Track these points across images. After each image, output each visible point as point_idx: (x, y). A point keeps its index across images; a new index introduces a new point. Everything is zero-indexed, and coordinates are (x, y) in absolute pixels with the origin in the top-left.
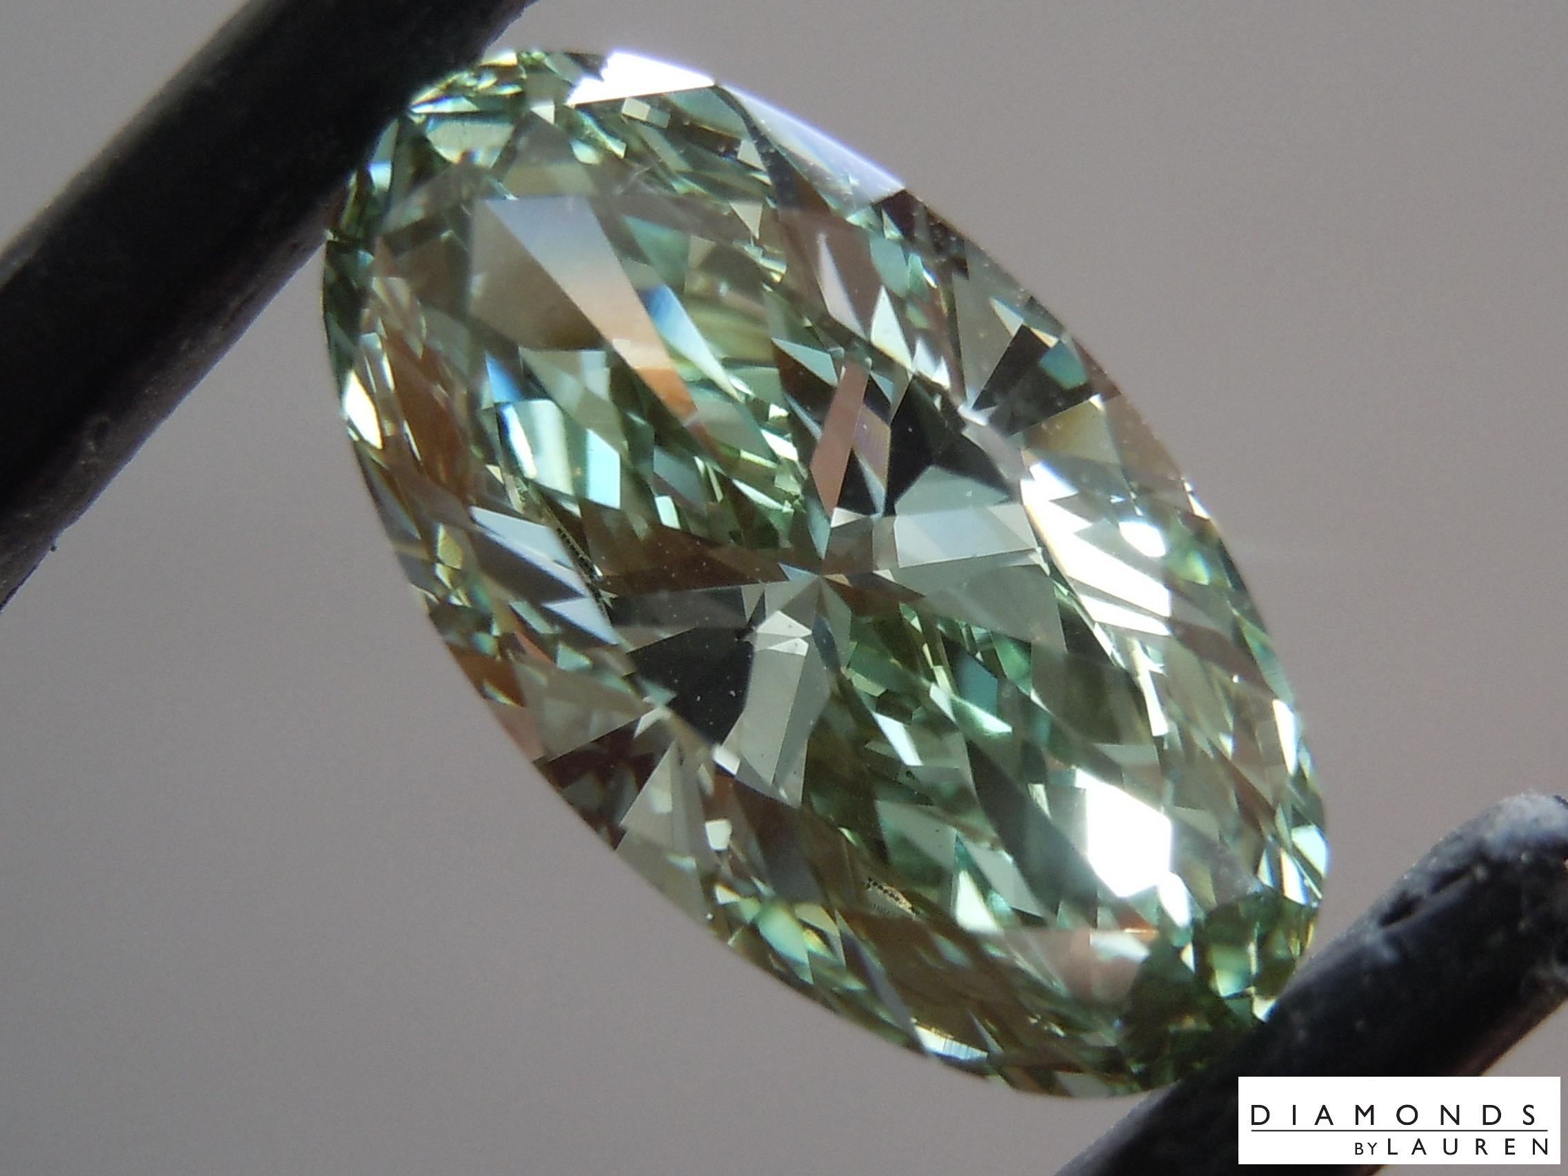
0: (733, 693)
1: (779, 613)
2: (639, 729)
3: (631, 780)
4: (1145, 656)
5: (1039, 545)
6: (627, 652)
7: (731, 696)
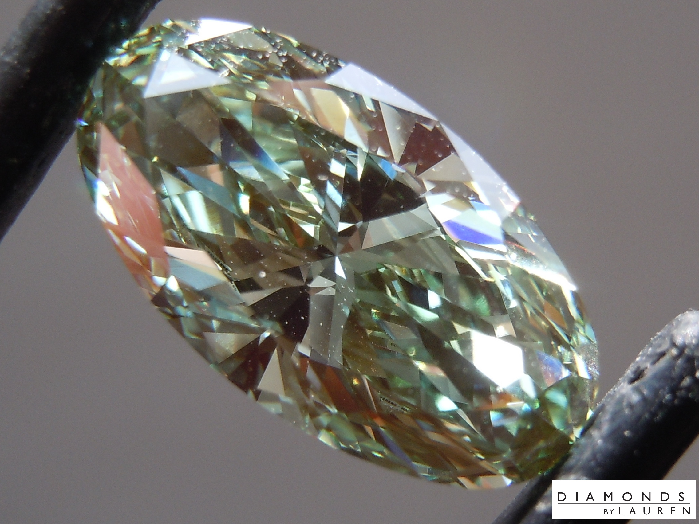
0: (303, 318)
1: (319, 277)
2: (261, 341)
3: (261, 366)
4: (497, 272)
5: (439, 226)
6: (249, 305)
7: (302, 319)
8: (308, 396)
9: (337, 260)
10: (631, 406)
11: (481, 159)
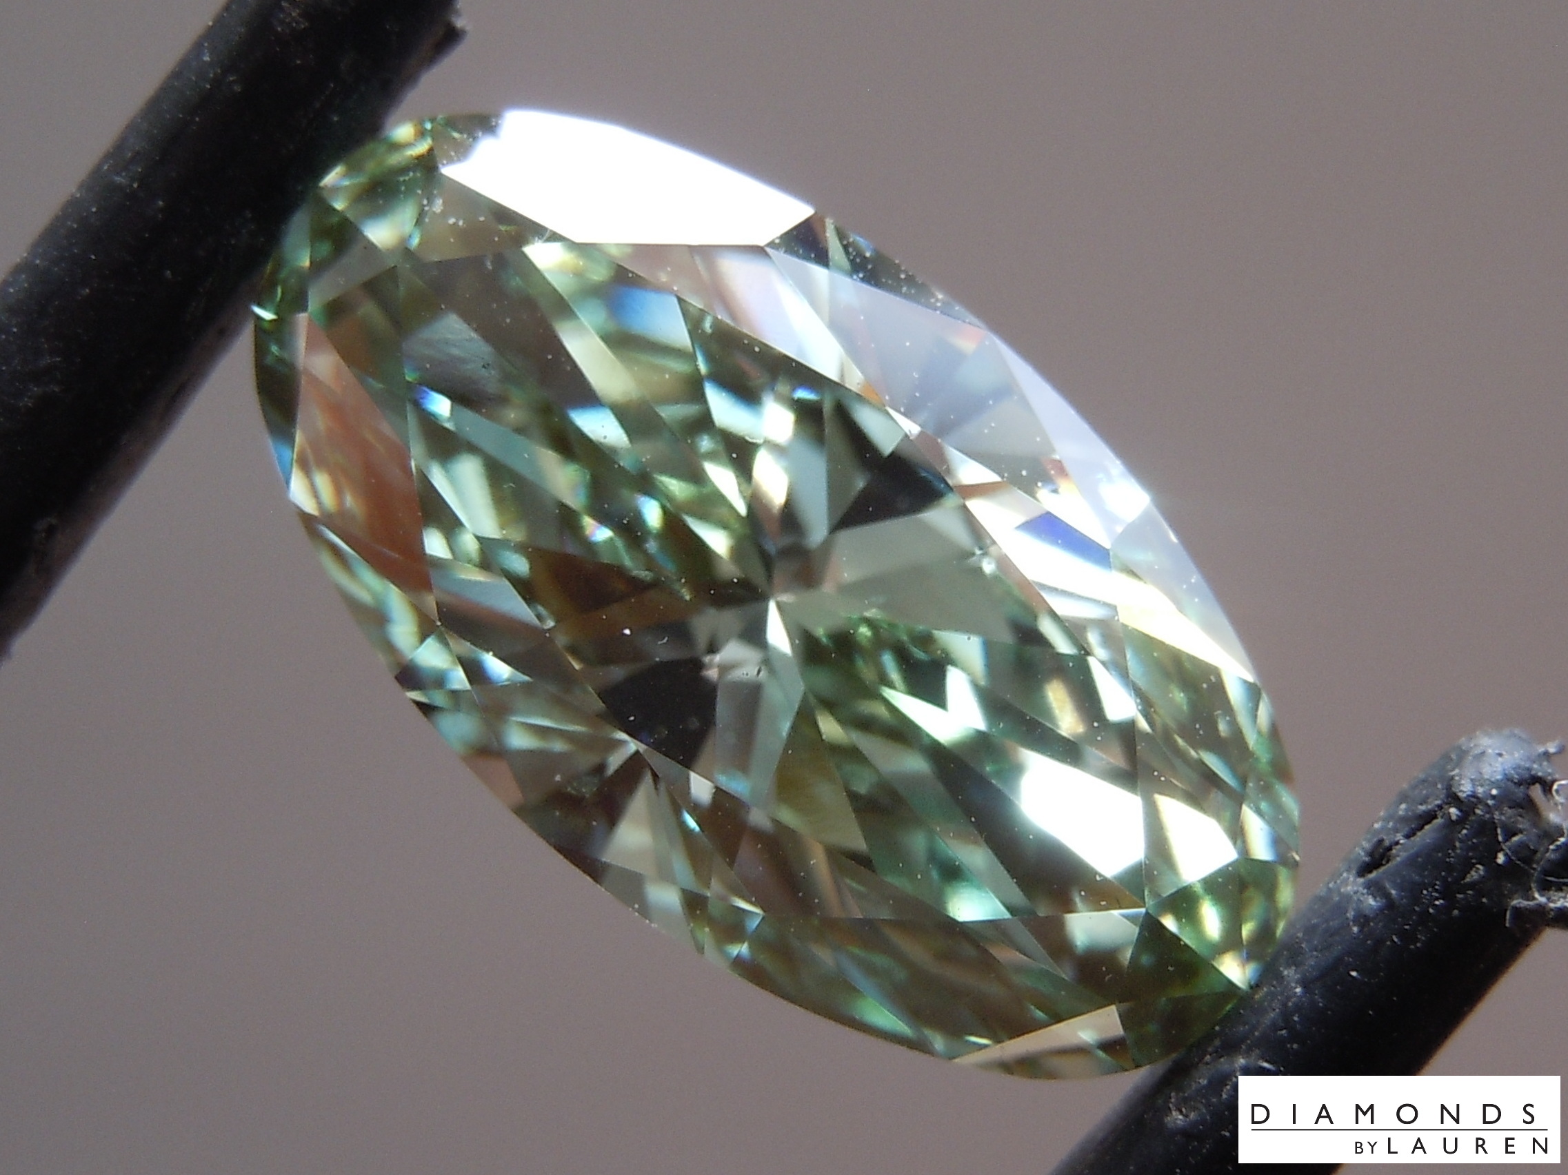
2: (612, 768)
8: (708, 886)
9: (772, 606)
10: (1363, 919)
11: (1072, 412)
